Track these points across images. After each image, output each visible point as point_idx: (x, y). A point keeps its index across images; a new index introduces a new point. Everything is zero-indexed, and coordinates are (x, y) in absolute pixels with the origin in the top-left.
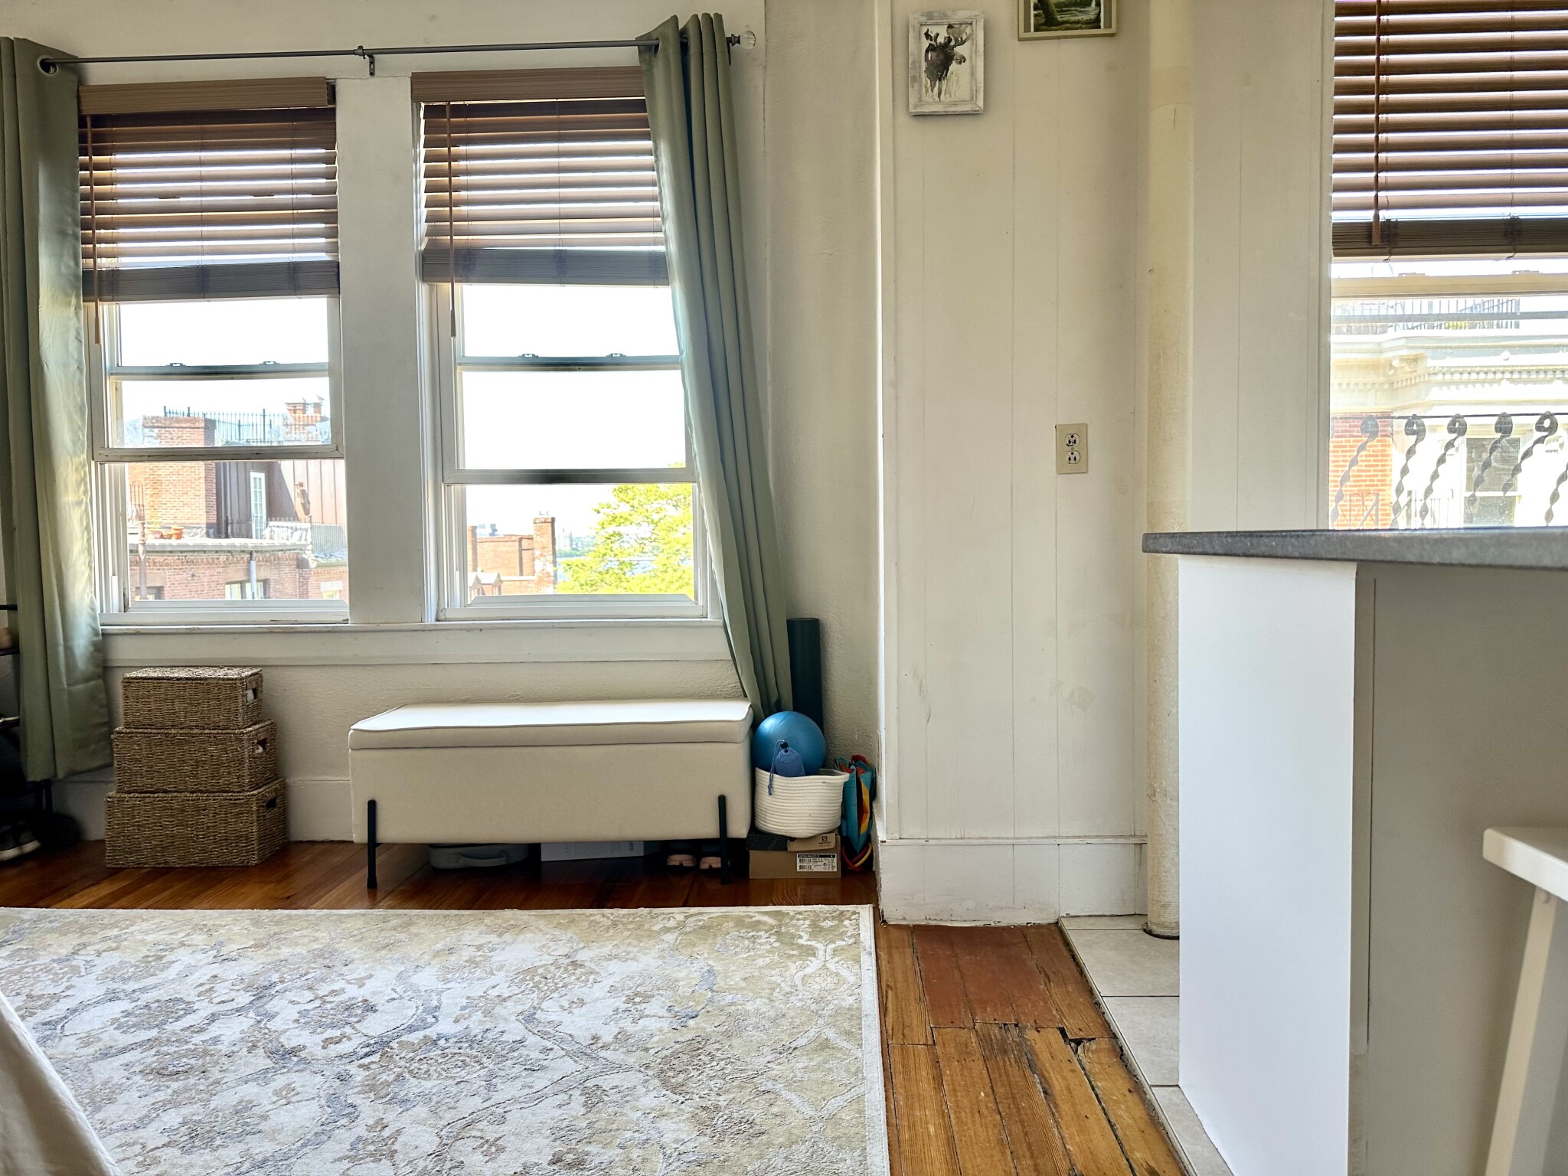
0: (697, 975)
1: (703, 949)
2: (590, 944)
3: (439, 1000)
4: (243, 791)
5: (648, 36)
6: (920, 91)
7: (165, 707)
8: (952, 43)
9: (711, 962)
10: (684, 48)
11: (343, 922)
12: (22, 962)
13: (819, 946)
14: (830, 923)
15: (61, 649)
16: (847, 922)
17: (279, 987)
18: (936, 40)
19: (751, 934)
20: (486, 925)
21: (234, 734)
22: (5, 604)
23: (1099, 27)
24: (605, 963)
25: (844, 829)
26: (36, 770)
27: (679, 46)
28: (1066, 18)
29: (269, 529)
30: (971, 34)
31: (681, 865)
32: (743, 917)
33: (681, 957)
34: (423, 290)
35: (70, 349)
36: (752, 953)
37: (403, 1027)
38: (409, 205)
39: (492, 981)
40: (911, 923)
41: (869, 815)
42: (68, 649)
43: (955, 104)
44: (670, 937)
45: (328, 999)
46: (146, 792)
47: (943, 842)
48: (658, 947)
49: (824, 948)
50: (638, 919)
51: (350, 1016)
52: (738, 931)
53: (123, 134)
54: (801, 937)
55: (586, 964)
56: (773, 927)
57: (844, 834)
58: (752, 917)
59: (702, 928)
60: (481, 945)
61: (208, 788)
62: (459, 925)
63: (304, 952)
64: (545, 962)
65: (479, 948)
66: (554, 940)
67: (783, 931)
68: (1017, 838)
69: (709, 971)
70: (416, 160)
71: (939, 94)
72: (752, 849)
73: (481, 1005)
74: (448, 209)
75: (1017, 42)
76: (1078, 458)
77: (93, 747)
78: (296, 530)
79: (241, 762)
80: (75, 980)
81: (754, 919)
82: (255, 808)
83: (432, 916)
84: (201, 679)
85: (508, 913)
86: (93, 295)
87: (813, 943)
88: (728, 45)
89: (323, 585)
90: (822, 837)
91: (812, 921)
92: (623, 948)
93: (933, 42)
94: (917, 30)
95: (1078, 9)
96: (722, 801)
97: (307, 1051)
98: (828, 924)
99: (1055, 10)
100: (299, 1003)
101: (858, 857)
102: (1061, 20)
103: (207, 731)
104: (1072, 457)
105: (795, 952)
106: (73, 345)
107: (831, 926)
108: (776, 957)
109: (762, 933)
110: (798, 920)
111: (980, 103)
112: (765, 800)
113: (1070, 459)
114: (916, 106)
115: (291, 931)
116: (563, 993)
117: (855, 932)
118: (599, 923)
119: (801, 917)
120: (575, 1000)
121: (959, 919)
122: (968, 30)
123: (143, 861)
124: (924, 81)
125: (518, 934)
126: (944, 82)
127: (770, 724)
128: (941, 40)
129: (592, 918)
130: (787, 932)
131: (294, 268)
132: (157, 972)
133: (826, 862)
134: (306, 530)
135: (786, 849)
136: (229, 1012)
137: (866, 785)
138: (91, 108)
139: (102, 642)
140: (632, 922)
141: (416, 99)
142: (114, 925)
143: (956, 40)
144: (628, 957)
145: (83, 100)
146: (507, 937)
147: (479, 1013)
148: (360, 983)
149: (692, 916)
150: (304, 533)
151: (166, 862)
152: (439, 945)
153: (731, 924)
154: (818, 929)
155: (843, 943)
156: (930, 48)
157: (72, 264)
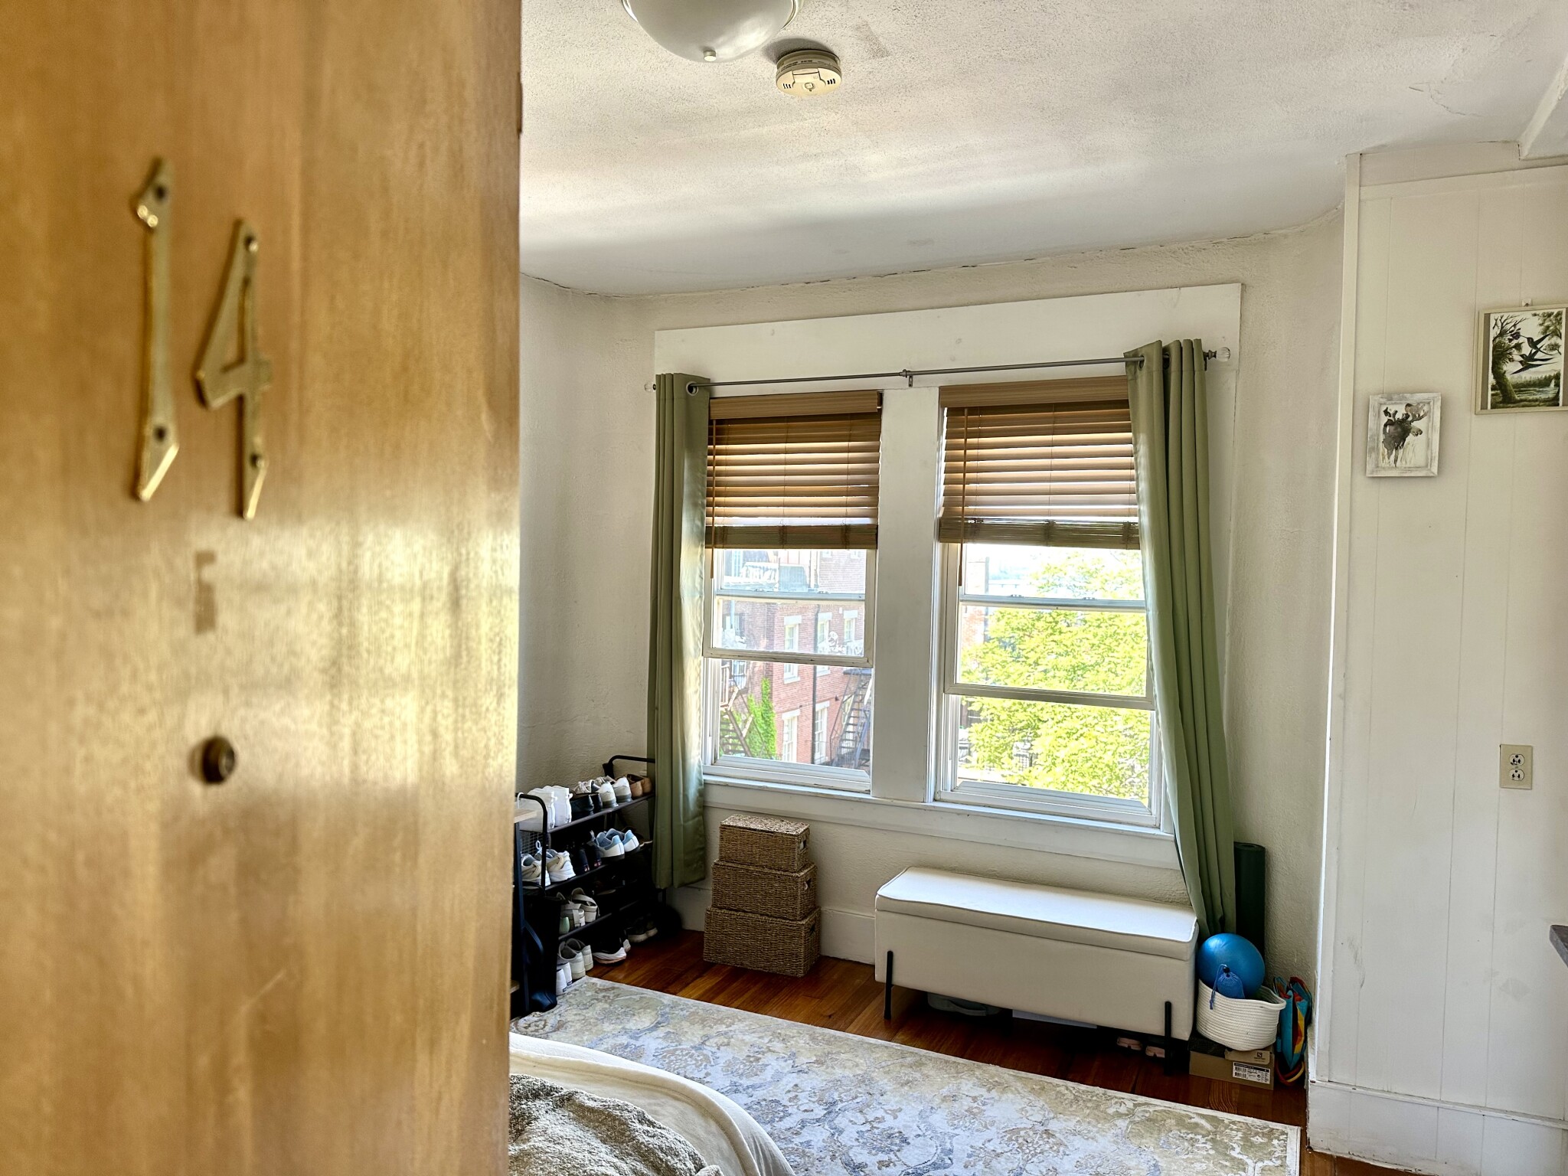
0: (1145, 1167)
1: (1148, 1141)
2: (1059, 1116)
3: (951, 1143)
4: (795, 920)
5: (1135, 353)
6: (1377, 459)
7: (747, 848)
8: (1410, 419)
9: (1156, 1157)
10: (1166, 363)
11: (873, 1052)
12: (674, 1045)
13: (1249, 1161)
14: (1260, 1140)
15: (681, 796)
16: (1275, 1142)
17: (840, 1105)
18: (1394, 417)
19: (1191, 1136)
20: (977, 1078)
21: (792, 876)
22: (646, 757)
23: (1558, 405)
24: (1071, 1138)
25: (1279, 1045)
26: (662, 883)
27: (1162, 360)
28: (1523, 397)
29: (745, 568)
30: (1429, 411)
31: (1129, 1047)
32: (1183, 1115)
33: (1131, 1146)
34: (938, 547)
35: (696, 585)
36: (1191, 1156)
37: (929, 1163)
38: (933, 484)
39: (987, 1135)
40: (1335, 1155)
41: (1303, 1038)
42: (686, 796)
43: (1410, 469)
44: (1122, 1123)
45: (875, 1125)
46: (731, 910)
47: (1370, 1092)
48: (1113, 1131)
49: (1253, 1165)
50: (1095, 1098)
51: (891, 1144)
52: (1179, 1131)
53: (736, 429)
54: (1233, 1149)
55: (1057, 1135)
56: (1209, 1133)
57: (1279, 1051)
58: (1191, 1118)
59: (1149, 1120)
60: (976, 1097)
61: (773, 913)
62: (958, 1073)
63: (851, 1076)
64: (1026, 1126)
65: (975, 1099)
66: (1031, 1104)
67: (1218, 1139)
68: (1443, 1102)
69: (1155, 1165)
70: (939, 450)
71: (1396, 461)
72: (1193, 1050)
73: (981, 1155)
74: (962, 474)
75: (1475, 416)
76: (1522, 776)
77: (695, 865)
78: (767, 569)
79: (795, 898)
80: (710, 1069)
81: (1193, 1120)
82: (803, 935)
83: (937, 1059)
84: (772, 832)
85: (993, 1069)
86: (711, 543)
87: (1244, 1158)
88: (1205, 360)
89: (786, 619)
90: (1258, 1052)
91: (1244, 1133)
92: (1084, 1126)
93: (1391, 418)
94: (1377, 410)
95: (1537, 389)
96: (1168, 1007)
97: (868, 1169)
98: (1258, 1140)
99: (1513, 390)
100: (856, 1124)
101: (1292, 1073)
102: (1518, 398)
103: (774, 872)
104: (1516, 775)
105: (1227, 1164)
106: (698, 579)
107: (1261, 1143)
108: (1211, 1165)
109: (1199, 1137)
110: (1232, 1129)
111: (1435, 470)
112: (1205, 1009)
113: (1513, 776)
114: (1372, 472)
115: (839, 1053)
116: (1041, 1159)
117: (1283, 1155)
118: (1064, 1095)
119: (1235, 1127)
120: (1051, 1168)
121: (1380, 1160)
122: (1426, 408)
123: (727, 960)
124: (1381, 450)
125: (1002, 1093)
126: (1401, 451)
127: (1214, 943)
128: (1399, 416)
129: (1058, 1089)
130: (1221, 1141)
131: (846, 529)
132: (759, 1073)
133: (1260, 1074)
134: (775, 570)
135: (1224, 1057)
136: (812, 1121)
137: (1302, 1010)
138: (719, 413)
139: (704, 788)
140: (1090, 1100)
141: (942, 405)
142: (721, 1021)
143: (1414, 416)
144: (1089, 1135)
145: (712, 409)
146: (994, 1093)
147: (981, 1163)
148: (895, 1114)
149: (1140, 1105)
150: (773, 572)
151: (742, 964)
152: (944, 1090)
153: (1173, 1121)
154: (1249, 1144)
155: (1271, 1164)
156: (1389, 423)
157: (700, 521)
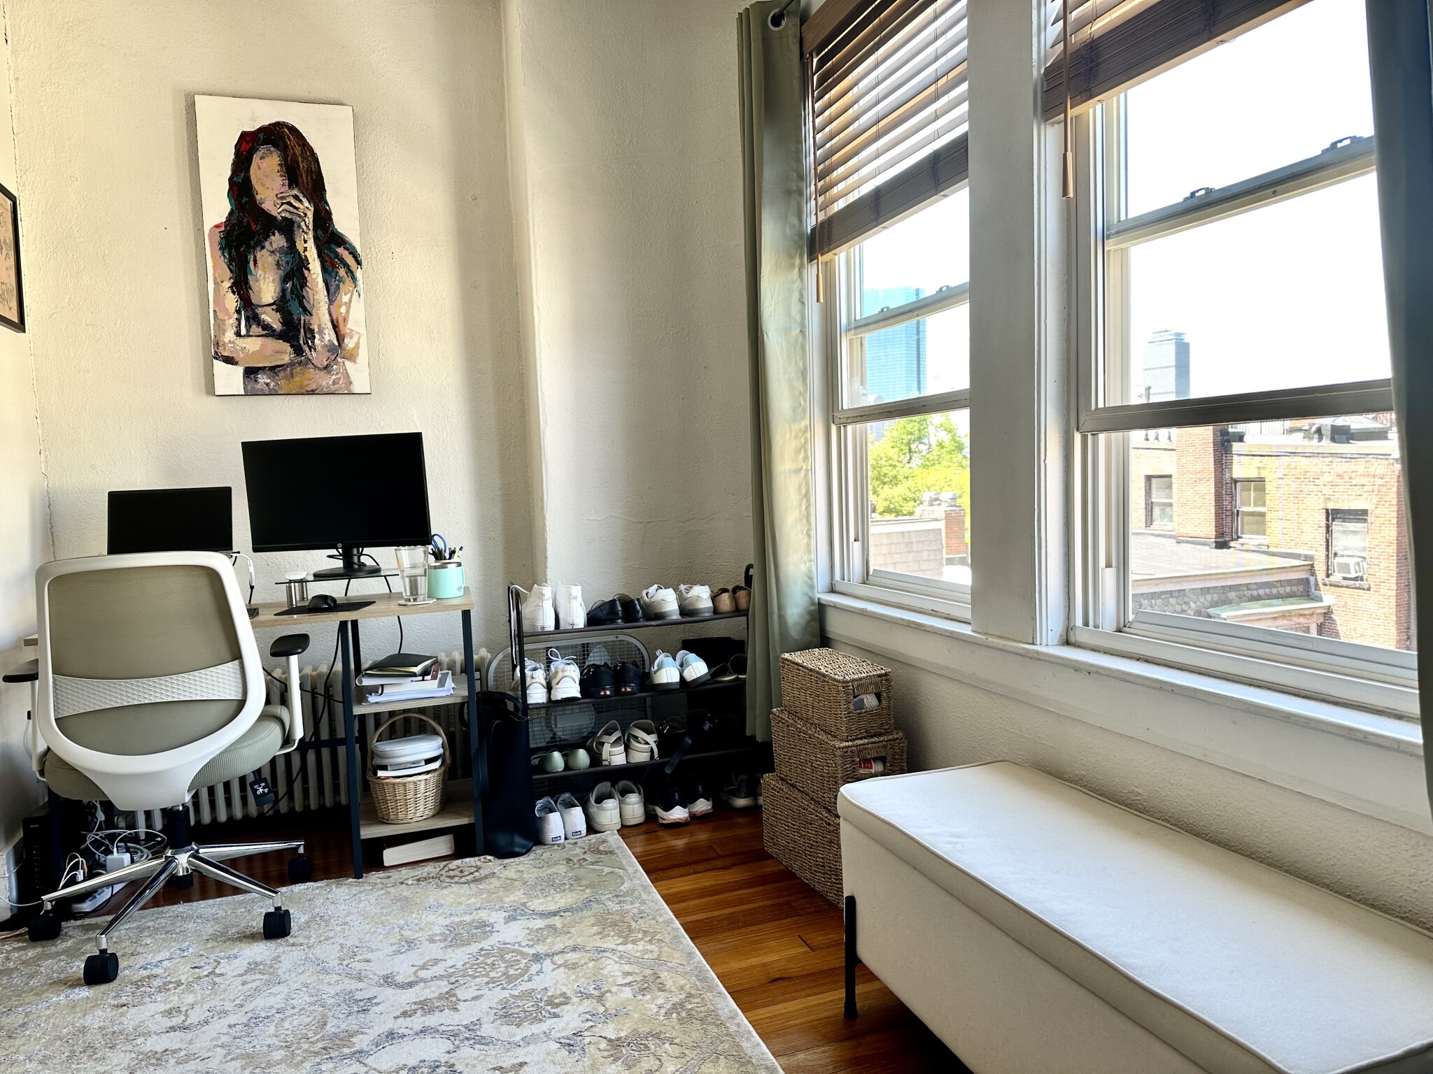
7: (801, 695)
35: (793, 313)
42: (782, 617)
46: (787, 783)
61: (819, 799)
84: (820, 674)
86: (816, 250)
123: (781, 856)
131: (934, 158)
139: (818, 612)
145: (803, 40)
151: (792, 867)
157: (796, 222)
